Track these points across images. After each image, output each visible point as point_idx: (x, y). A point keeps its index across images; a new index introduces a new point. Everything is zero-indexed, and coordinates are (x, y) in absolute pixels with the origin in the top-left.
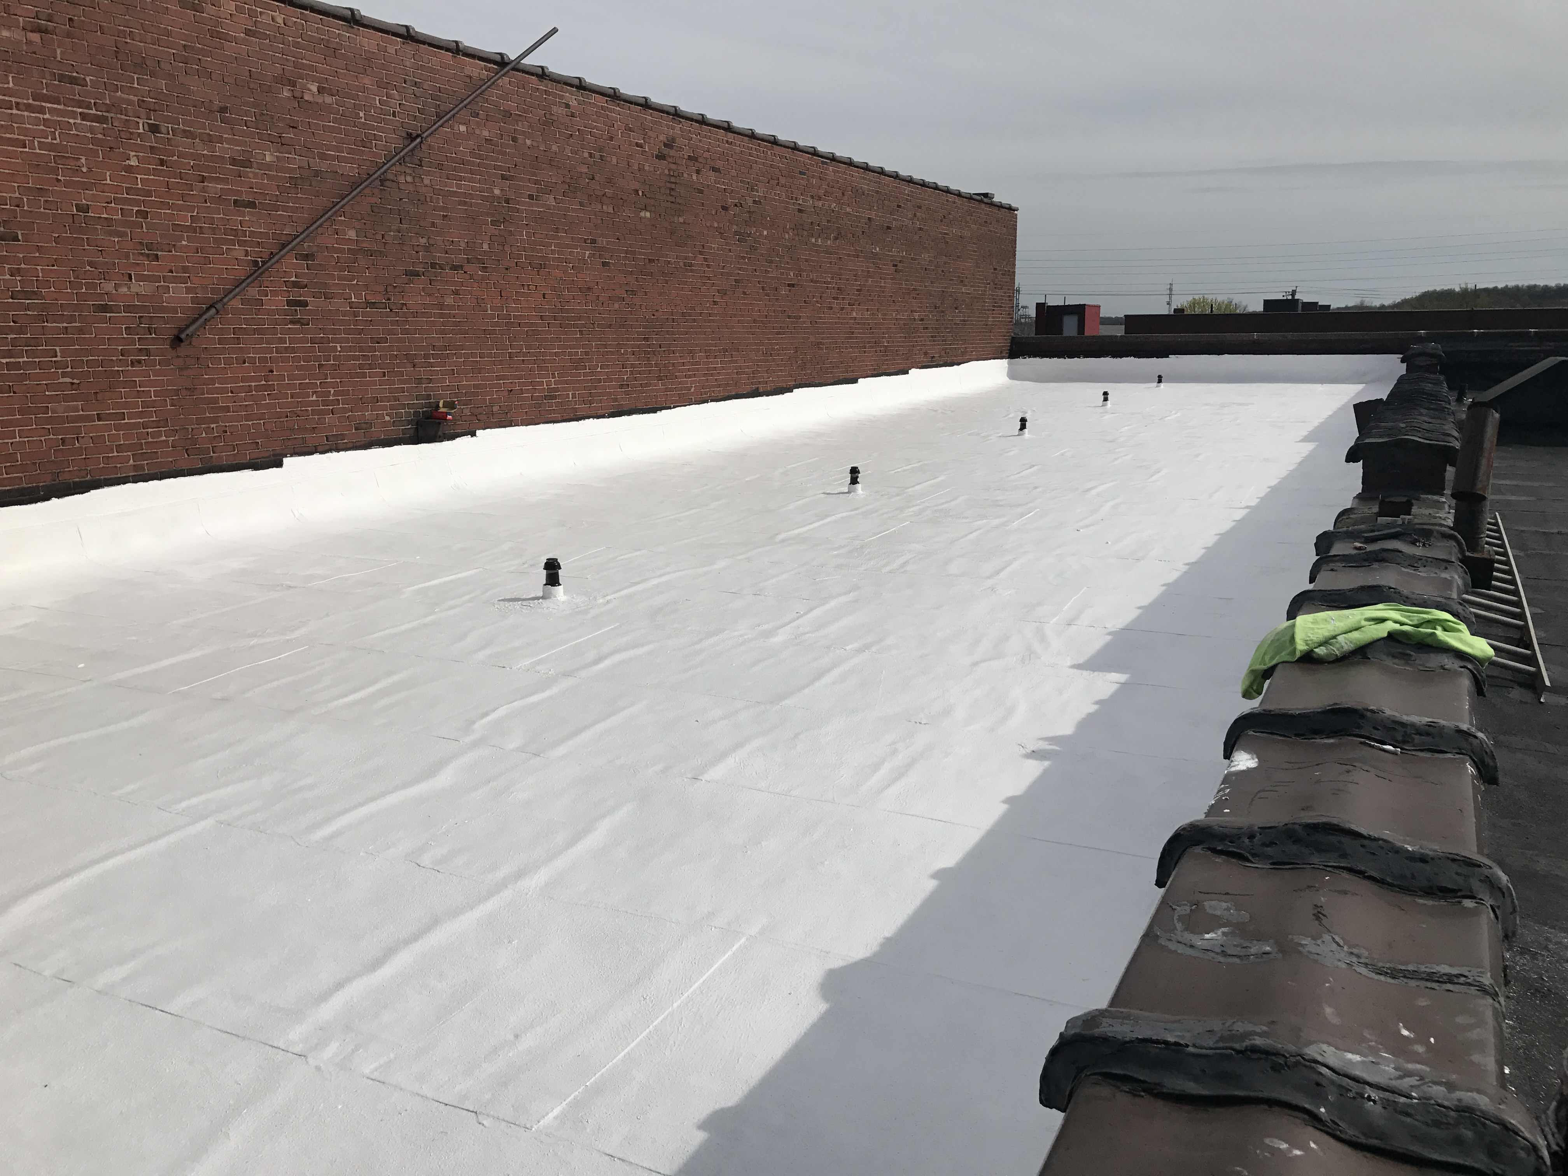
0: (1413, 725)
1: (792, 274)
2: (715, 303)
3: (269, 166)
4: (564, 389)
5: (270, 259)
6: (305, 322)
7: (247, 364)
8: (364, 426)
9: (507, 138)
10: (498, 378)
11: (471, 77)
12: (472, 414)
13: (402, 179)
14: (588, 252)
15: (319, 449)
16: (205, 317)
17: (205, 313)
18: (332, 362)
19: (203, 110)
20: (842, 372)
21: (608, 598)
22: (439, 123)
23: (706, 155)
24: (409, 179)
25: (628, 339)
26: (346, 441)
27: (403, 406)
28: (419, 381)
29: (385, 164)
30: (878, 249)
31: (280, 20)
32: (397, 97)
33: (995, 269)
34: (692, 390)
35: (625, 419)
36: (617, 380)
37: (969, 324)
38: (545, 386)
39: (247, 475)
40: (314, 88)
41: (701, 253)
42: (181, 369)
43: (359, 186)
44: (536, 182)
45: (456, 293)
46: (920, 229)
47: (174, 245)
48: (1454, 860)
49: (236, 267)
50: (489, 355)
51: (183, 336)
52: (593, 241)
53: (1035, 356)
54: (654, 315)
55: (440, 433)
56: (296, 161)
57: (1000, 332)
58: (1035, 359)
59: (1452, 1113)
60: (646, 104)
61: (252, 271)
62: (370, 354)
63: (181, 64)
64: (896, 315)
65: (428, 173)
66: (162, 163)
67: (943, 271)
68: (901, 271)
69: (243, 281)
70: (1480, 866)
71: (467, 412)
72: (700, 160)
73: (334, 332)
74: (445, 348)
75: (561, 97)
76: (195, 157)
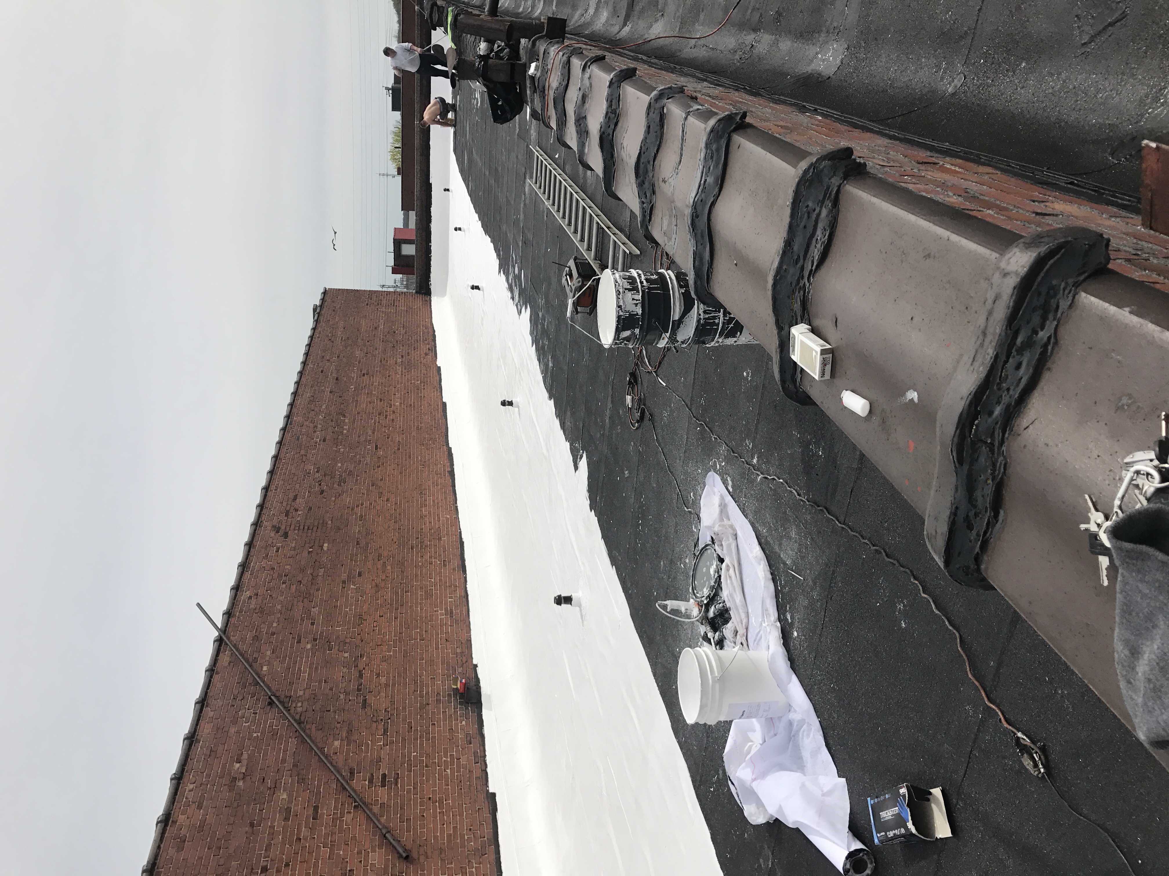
0: (607, 108)
1: (369, 447)
2: (388, 500)
3: (290, 796)
4: (446, 604)
5: (353, 797)
6: (396, 776)
7: (425, 814)
8: (468, 738)
9: (272, 639)
10: (437, 648)
11: (230, 662)
12: (462, 666)
13: (299, 710)
14: (352, 586)
15: (483, 768)
16: (392, 841)
17: (389, 841)
18: (424, 758)
19: (251, 838)
20: (438, 413)
21: (580, 564)
22: (262, 684)
23: (285, 504)
24: (300, 704)
25: (412, 560)
26: (479, 751)
27: (455, 712)
28: (438, 701)
29: (289, 721)
30: (352, 387)
31: (191, 786)
32: (244, 711)
33: (367, 304)
34: (449, 517)
35: (467, 563)
36: (440, 569)
37: (406, 323)
38: (444, 617)
39: (499, 815)
40: (238, 765)
41: (353, 509)
42: (427, 857)
43: (304, 738)
44: (302, 620)
45: (378, 675)
46: (338, 357)
47: (343, 859)
48: (648, 114)
49: (358, 819)
50: (422, 654)
51: (404, 855)
52: (344, 582)
53: (429, 277)
54: (396, 542)
55: (474, 688)
56: (286, 779)
57: (412, 302)
58: (431, 277)
59: (708, 151)
60: (250, 545)
61: (362, 809)
62: (419, 733)
63: (221, 852)
64: (398, 374)
65: (296, 691)
66: (287, 865)
67: (368, 341)
68: (368, 371)
69: (368, 815)
70: (650, 103)
71: (460, 670)
72: (288, 509)
73: (403, 756)
74: (416, 683)
75: (244, 601)
76: (283, 844)
